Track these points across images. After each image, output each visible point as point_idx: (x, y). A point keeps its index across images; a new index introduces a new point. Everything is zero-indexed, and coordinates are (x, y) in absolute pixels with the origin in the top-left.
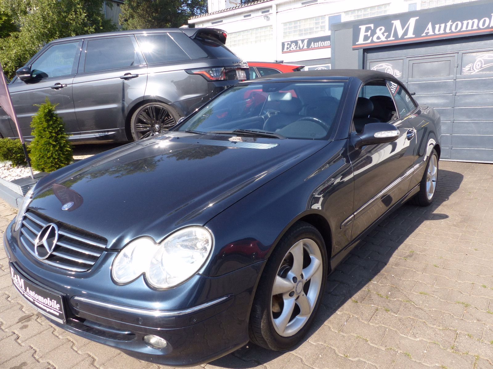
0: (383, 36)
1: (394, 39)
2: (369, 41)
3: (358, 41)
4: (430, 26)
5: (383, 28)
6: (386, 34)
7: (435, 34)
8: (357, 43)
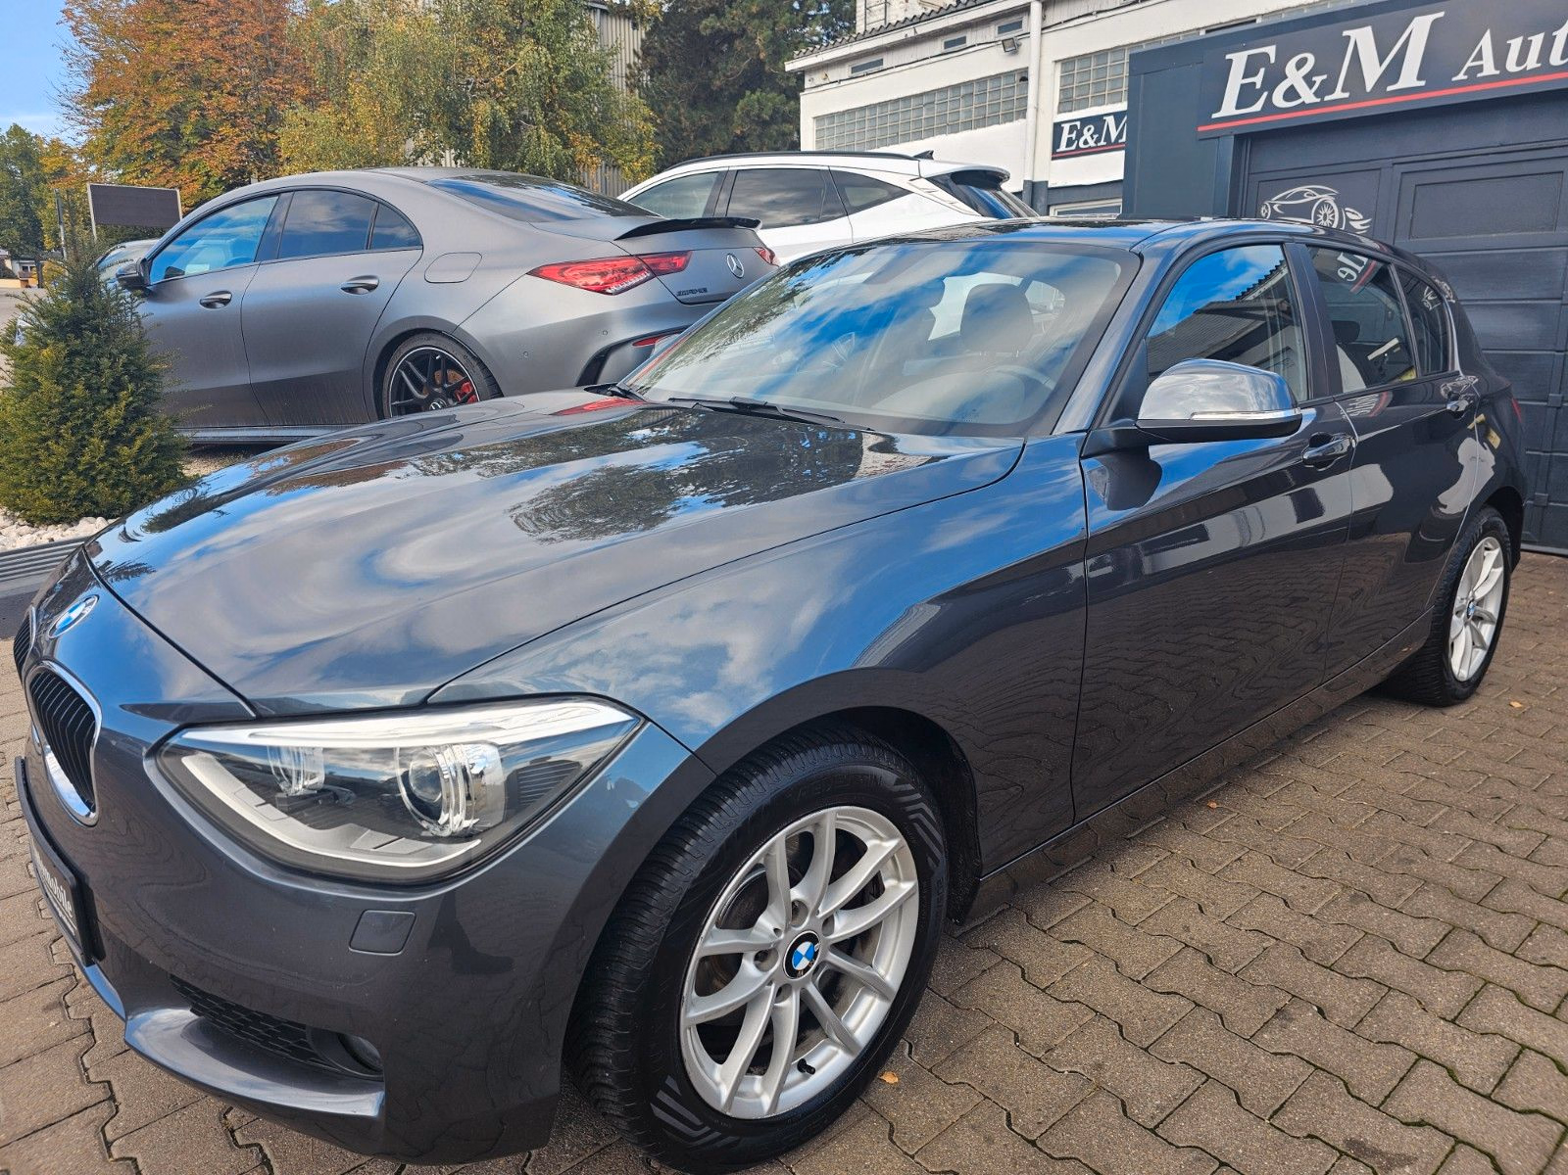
0: (1308, 89)
1: (1346, 95)
2: (1257, 107)
3: (1219, 109)
4: (1486, 43)
5: (1311, 59)
6: (1318, 79)
7: (1505, 75)
8: (1214, 116)
